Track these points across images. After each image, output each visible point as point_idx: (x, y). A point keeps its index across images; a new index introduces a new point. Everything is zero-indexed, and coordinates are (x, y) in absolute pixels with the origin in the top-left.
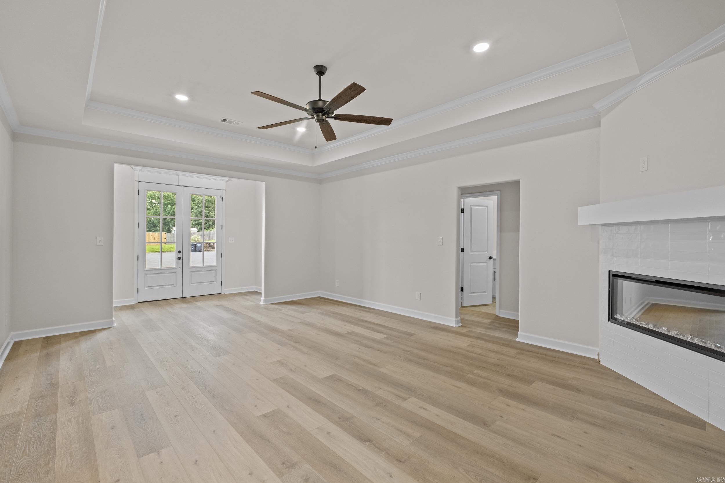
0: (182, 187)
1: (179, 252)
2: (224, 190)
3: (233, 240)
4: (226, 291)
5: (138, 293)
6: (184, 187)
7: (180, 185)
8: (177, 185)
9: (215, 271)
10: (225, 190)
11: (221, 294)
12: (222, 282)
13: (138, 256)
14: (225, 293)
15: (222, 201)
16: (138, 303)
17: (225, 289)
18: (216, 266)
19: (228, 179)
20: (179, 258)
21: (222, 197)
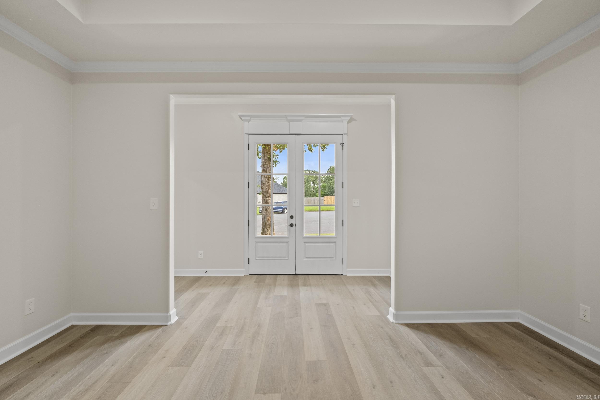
0: (294, 135)
1: (292, 217)
2: (345, 134)
3: (357, 203)
4: (349, 272)
5: (249, 263)
6: (296, 136)
7: (291, 133)
8: (288, 133)
9: (334, 243)
10: (347, 134)
11: (342, 275)
12: (343, 258)
13: (249, 221)
14: (348, 275)
15: (343, 149)
16: (250, 274)
17: (348, 270)
18: (336, 238)
19: (350, 119)
20: (292, 225)
21: (343, 144)
